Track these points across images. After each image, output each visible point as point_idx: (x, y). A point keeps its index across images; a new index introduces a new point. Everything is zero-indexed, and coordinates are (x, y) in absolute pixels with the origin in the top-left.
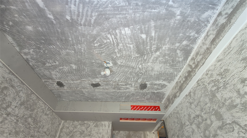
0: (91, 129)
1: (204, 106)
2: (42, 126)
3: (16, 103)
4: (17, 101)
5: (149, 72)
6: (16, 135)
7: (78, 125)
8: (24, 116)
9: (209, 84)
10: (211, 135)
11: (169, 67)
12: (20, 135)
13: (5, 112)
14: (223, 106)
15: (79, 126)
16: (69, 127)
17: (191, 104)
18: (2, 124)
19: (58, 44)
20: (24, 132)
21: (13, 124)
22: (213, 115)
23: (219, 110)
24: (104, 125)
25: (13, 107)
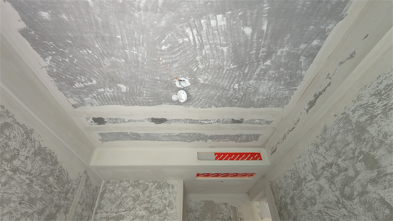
0: (150, 192)
1: (344, 147)
2: (71, 190)
3: (26, 151)
4: (28, 149)
5: (249, 95)
6: (30, 205)
7: (128, 187)
8: (42, 173)
9: (354, 111)
10: (356, 193)
11: (283, 86)
12: (38, 205)
13: (9, 166)
14: (380, 145)
15: (130, 189)
16: (114, 190)
17: (317, 146)
18: (6, 187)
19: (97, 46)
20: (44, 200)
21: (25, 187)
22: (359, 161)
23: (371, 153)
24: (171, 186)
25: (23, 158)
